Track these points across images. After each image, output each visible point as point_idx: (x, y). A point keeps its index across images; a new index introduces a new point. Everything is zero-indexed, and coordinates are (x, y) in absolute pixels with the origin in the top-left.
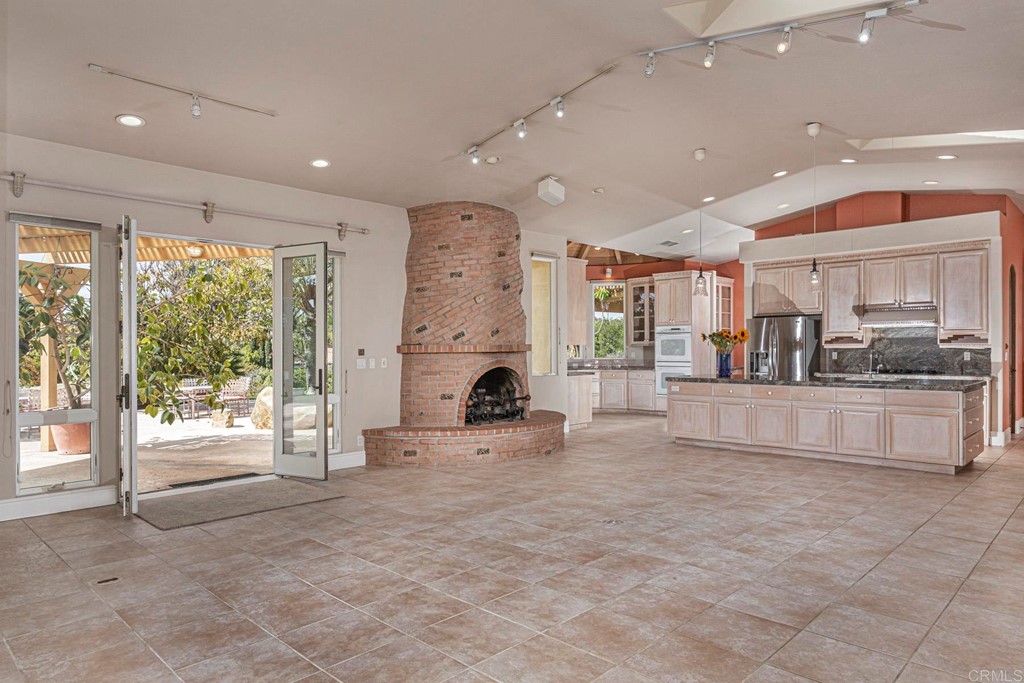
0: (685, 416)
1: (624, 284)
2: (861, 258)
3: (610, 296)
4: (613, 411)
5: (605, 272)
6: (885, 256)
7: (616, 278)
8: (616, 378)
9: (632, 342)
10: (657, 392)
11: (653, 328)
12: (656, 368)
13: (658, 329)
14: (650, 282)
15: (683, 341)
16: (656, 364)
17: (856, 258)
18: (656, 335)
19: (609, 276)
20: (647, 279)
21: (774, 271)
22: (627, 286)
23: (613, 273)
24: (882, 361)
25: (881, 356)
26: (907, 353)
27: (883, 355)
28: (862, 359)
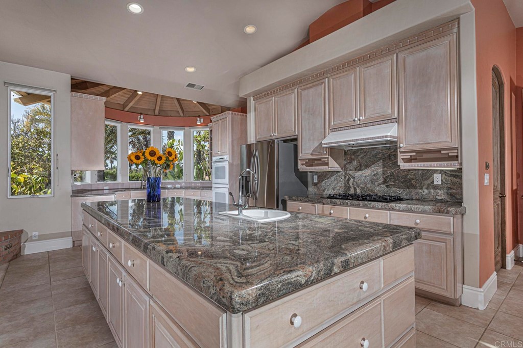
2: (326, 75)
7: (205, 125)
12: (213, 188)
13: (214, 159)
15: (224, 168)
16: (213, 185)
17: (321, 76)
18: (213, 163)
19: (199, 123)
23: (204, 121)
24: (353, 184)
25: (352, 180)
26: (374, 175)
27: (354, 178)
28: (336, 182)
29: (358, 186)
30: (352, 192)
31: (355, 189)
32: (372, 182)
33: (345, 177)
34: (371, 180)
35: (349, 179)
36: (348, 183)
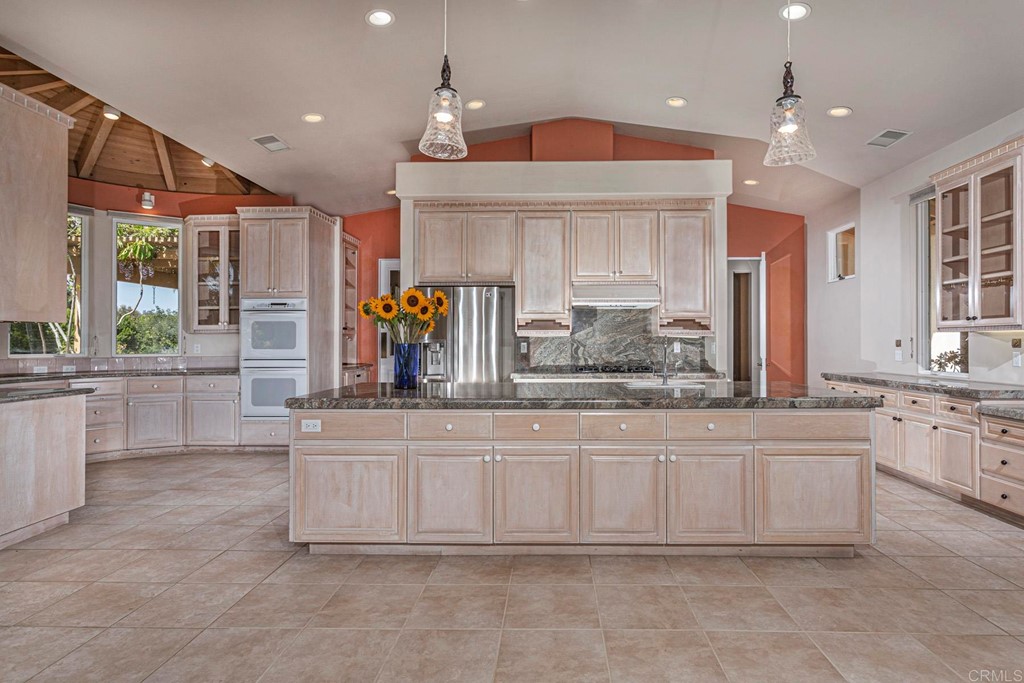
0: (337, 490)
1: (178, 226)
2: (567, 207)
3: (155, 255)
4: (153, 452)
5: (140, 200)
6: (597, 207)
7: (163, 210)
8: (159, 390)
9: (195, 326)
10: (243, 413)
11: (237, 304)
12: (242, 371)
13: (245, 303)
14: (230, 224)
15: (293, 325)
16: (243, 364)
17: (560, 207)
18: (242, 315)
19: (147, 207)
20: (224, 218)
21: (446, 215)
22: (185, 231)
23: (157, 205)
24: (583, 354)
25: (582, 348)
26: (612, 343)
27: (584, 346)
28: (558, 352)
29: (590, 357)
30: (582, 363)
31: (586, 360)
32: (609, 350)
33: (573, 345)
34: (607, 349)
35: (578, 348)
36: (576, 353)
